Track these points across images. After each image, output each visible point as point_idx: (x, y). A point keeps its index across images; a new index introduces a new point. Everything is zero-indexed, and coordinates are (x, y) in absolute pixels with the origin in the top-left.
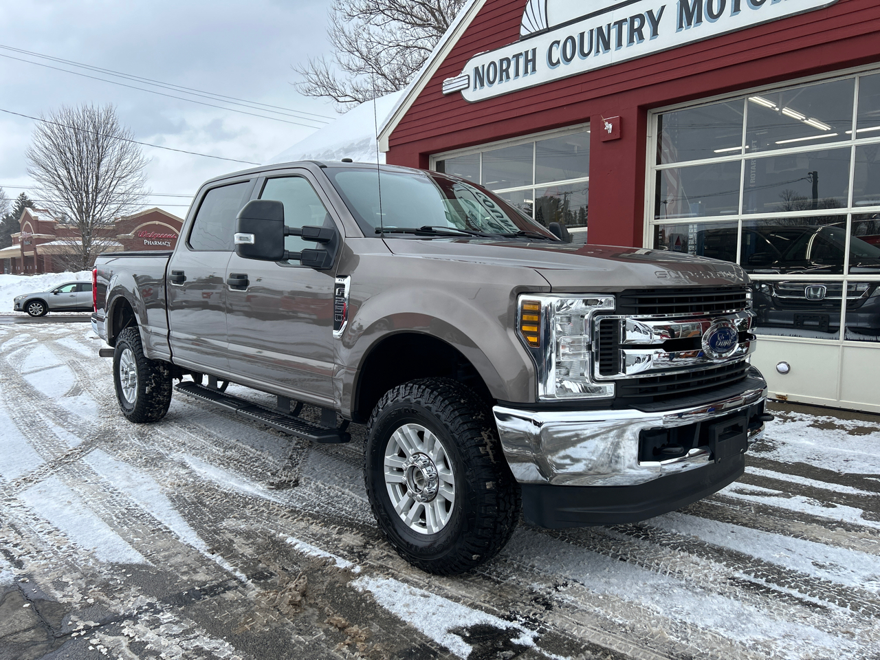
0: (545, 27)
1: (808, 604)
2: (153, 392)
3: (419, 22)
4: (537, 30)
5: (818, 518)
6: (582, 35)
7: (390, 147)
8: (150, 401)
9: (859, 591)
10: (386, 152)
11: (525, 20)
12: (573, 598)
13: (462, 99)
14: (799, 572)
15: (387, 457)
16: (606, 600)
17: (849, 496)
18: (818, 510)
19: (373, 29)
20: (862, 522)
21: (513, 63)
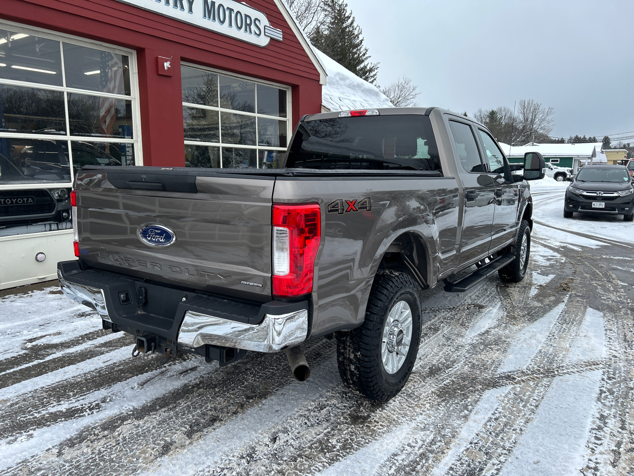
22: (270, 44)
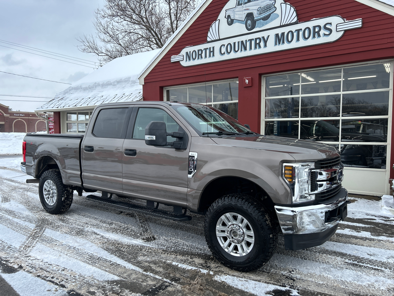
0: (218, 38)
1: (375, 269)
2: (65, 199)
3: (136, 22)
4: (215, 39)
5: (358, 237)
6: (235, 43)
7: (145, 83)
8: (63, 204)
9: (388, 263)
10: (143, 85)
11: (209, 34)
12: (300, 276)
13: (180, 65)
14: (365, 258)
15: (217, 226)
16: (312, 276)
17: (363, 228)
18: (355, 234)
19: (115, 24)
20: (372, 237)
21: (204, 52)
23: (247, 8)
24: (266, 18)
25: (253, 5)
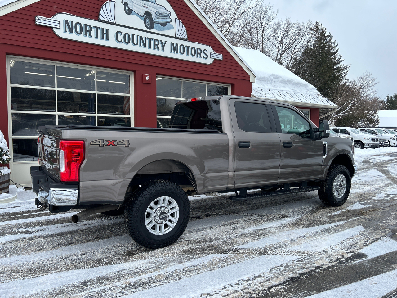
0: (114, 22)
4: (109, 21)
11: (102, 12)
13: (53, 33)
21: (94, 30)
22: (213, 62)
23: (145, 5)
24: (163, 25)
25: (151, 6)
